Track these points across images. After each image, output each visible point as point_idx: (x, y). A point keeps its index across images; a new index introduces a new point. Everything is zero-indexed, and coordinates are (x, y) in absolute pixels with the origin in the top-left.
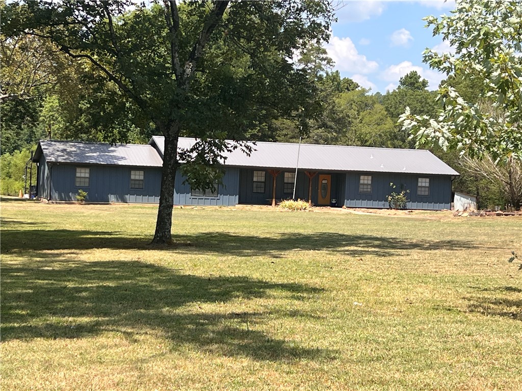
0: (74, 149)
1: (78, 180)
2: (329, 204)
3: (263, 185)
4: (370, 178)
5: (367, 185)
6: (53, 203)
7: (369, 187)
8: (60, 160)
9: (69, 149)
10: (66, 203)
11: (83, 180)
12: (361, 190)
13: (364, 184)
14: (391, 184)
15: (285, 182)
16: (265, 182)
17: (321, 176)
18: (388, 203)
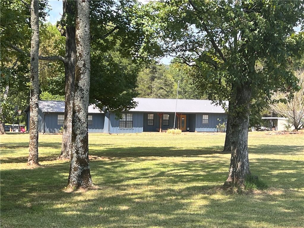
0: (53, 105)
1: (59, 121)
2: (185, 130)
3: (152, 121)
4: (207, 116)
5: (206, 120)
6: (46, 134)
7: (207, 121)
8: (49, 111)
9: (51, 105)
10: (53, 134)
11: (61, 121)
12: (203, 123)
13: (205, 120)
14: (218, 119)
15: (164, 119)
16: (153, 120)
17: (182, 116)
18: (216, 129)
